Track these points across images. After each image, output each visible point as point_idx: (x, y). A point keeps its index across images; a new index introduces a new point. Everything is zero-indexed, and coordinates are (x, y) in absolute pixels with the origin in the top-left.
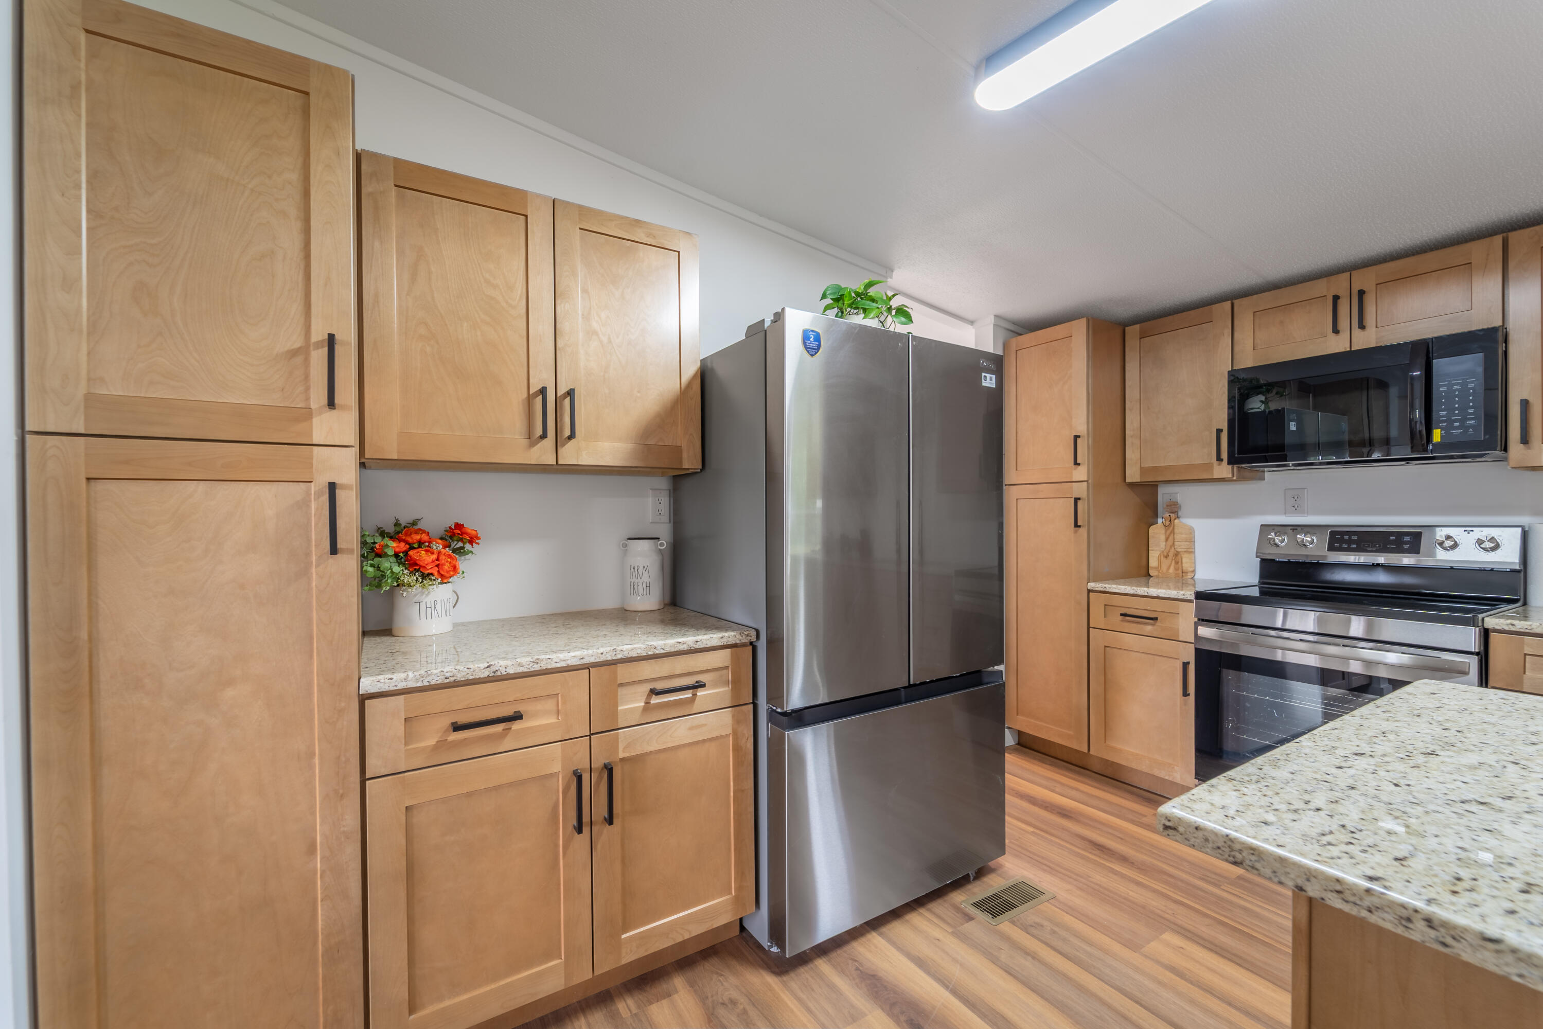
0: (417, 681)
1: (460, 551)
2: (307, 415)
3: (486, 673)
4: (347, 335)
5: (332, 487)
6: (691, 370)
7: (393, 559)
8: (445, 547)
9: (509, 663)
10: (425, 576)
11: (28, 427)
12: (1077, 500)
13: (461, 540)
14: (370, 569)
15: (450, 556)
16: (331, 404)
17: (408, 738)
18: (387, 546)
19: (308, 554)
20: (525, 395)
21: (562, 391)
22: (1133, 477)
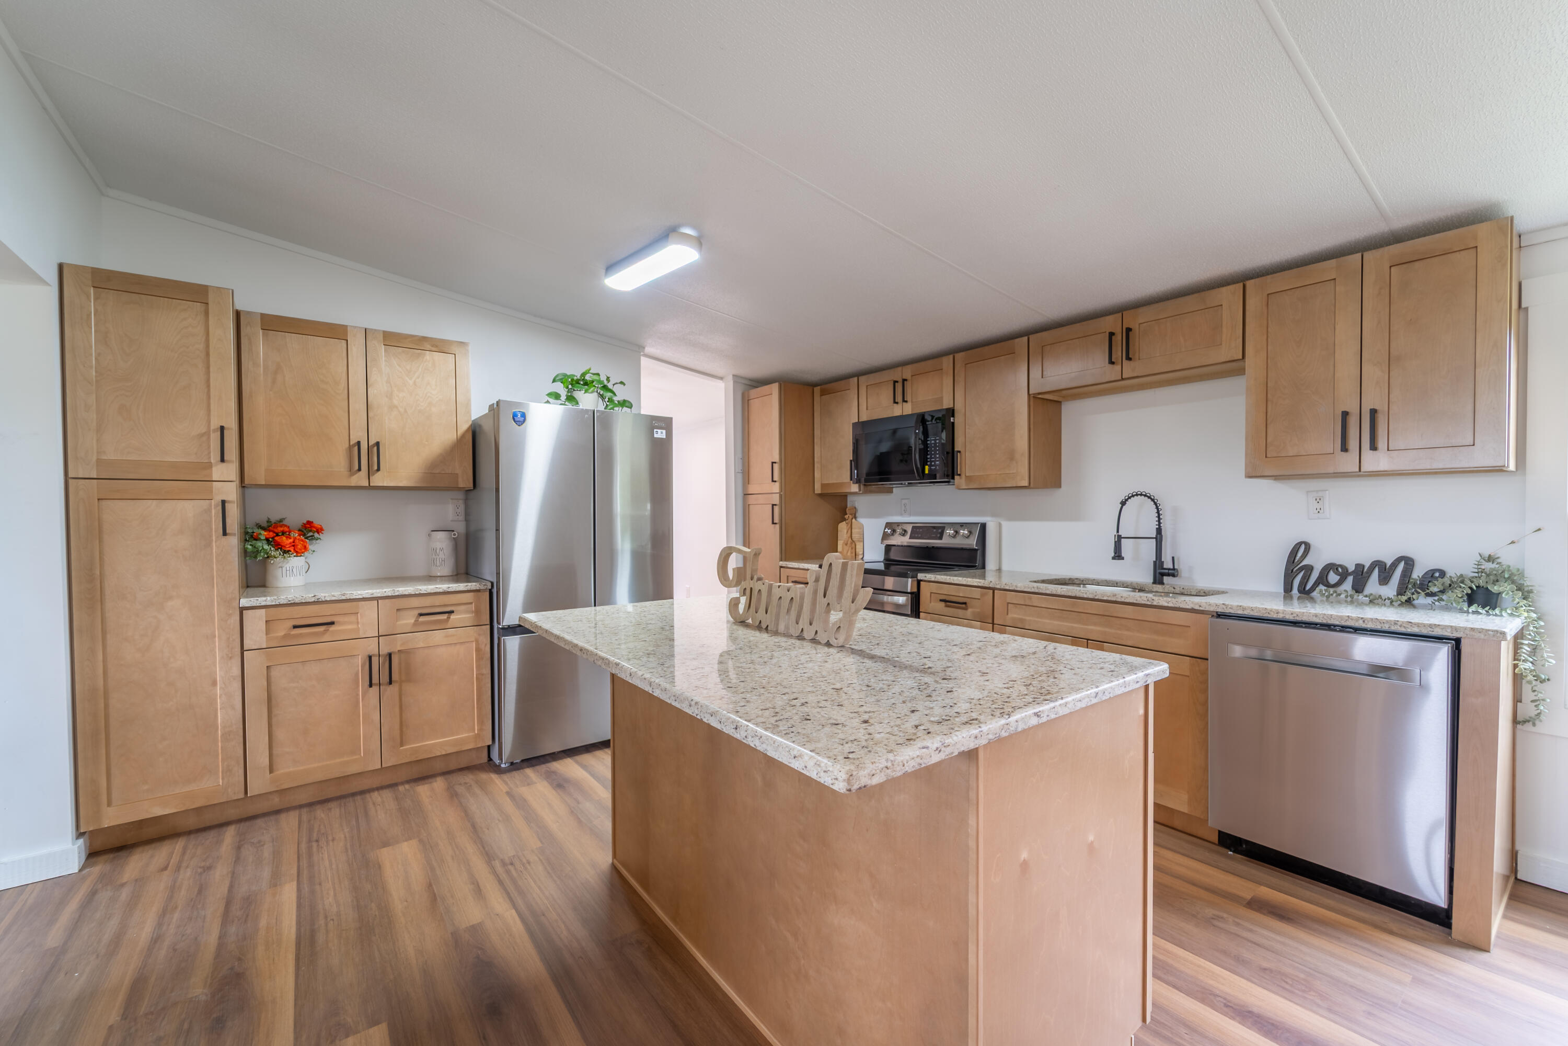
0: (272, 601)
1: (312, 538)
2: (209, 466)
3: (313, 600)
4: (231, 424)
5: (223, 502)
6: (464, 426)
7: (265, 542)
8: (300, 535)
9: (327, 595)
10: (285, 552)
11: (71, 475)
12: (773, 505)
13: (311, 531)
14: (250, 547)
15: (302, 541)
16: (222, 460)
17: (268, 632)
18: (260, 534)
19: (211, 536)
20: (347, 445)
21: (372, 442)
22: (818, 489)
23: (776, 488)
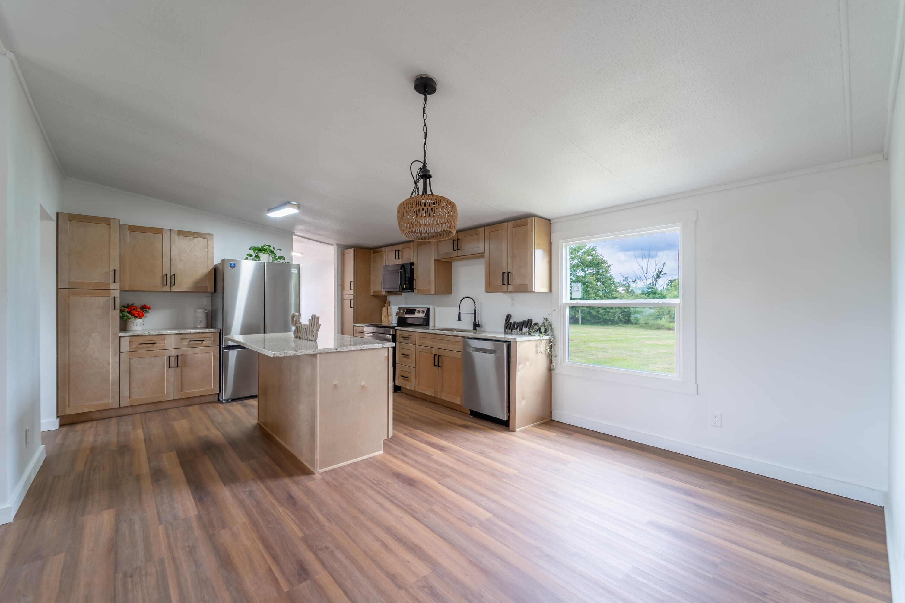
0: (132, 334)
1: (146, 311)
2: (109, 284)
3: (147, 334)
4: (117, 268)
5: (114, 297)
6: (211, 267)
7: (127, 313)
8: (141, 310)
9: (153, 332)
10: (135, 317)
11: (59, 287)
12: (351, 300)
13: (145, 309)
14: (121, 314)
15: (142, 312)
16: (114, 282)
17: (130, 346)
18: (125, 309)
19: (109, 310)
20: (162, 275)
21: (172, 274)
22: (372, 294)
23: (352, 292)
